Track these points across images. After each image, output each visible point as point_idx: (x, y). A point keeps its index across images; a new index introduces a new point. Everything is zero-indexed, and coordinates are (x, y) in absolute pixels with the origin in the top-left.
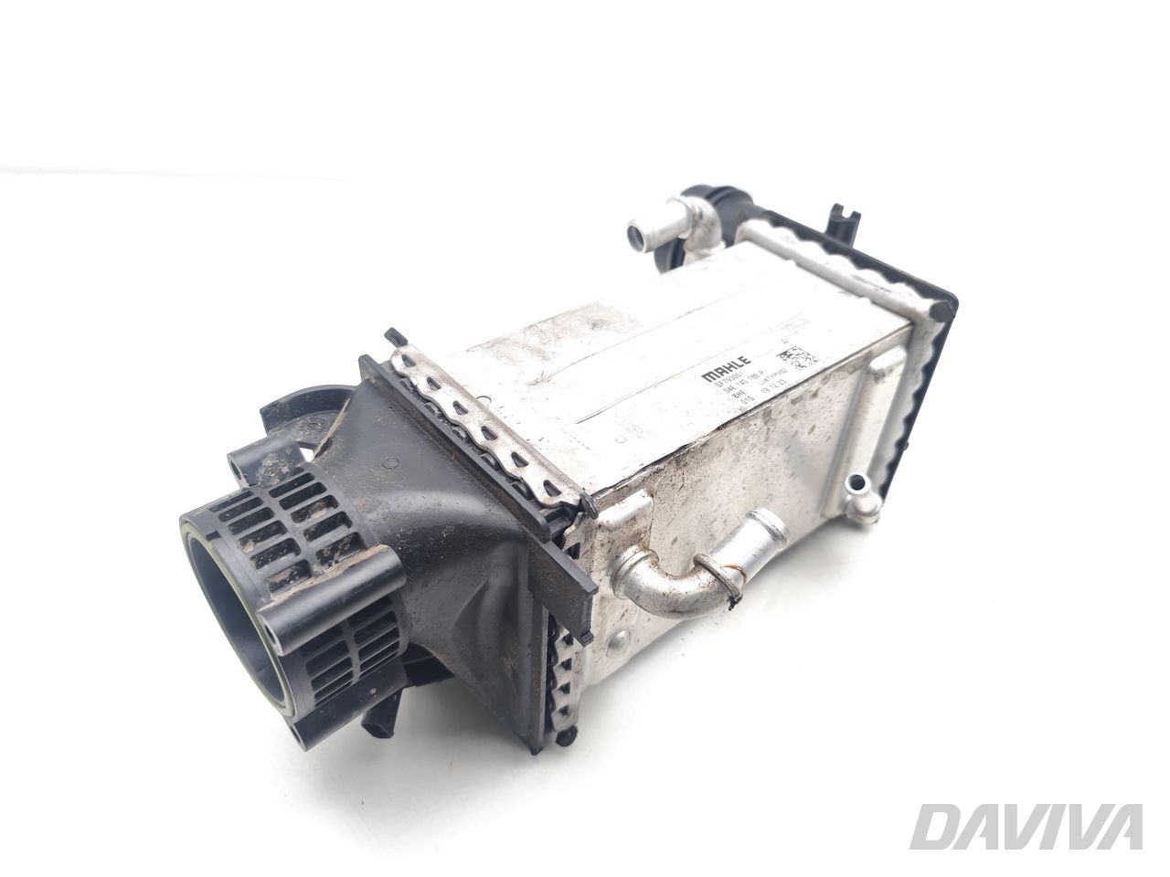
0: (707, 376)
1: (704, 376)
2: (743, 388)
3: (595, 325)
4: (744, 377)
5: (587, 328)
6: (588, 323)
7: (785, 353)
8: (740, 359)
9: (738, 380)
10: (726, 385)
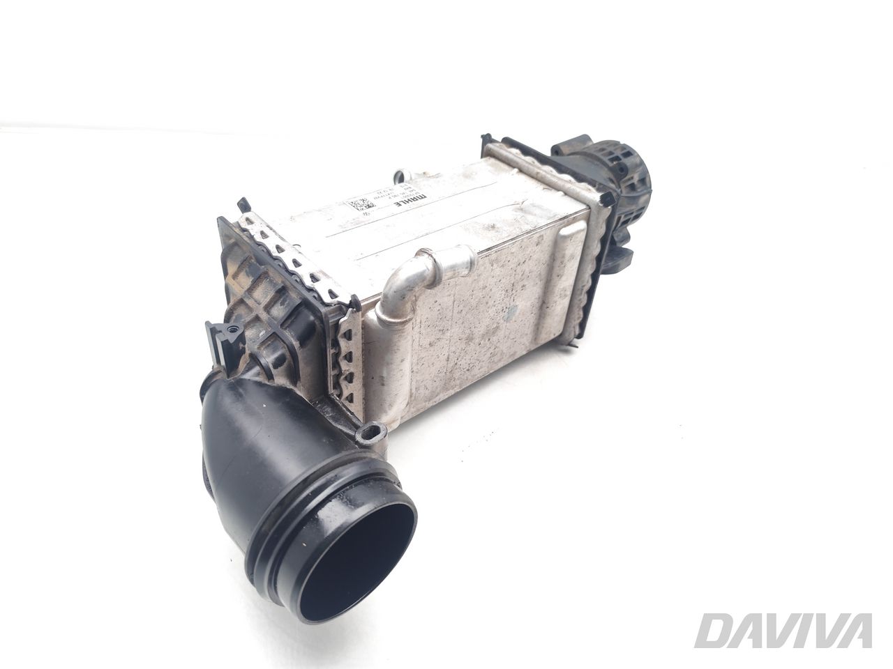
0: (423, 197)
1: (425, 197)
2: (404, 191)
3: (493, 227)
4: (402, 196)
5: (498, 225)
6: (498, 228)
7: (369, 207)
8: (400, 205)
9: (406, 194)
10: (414, 192)
